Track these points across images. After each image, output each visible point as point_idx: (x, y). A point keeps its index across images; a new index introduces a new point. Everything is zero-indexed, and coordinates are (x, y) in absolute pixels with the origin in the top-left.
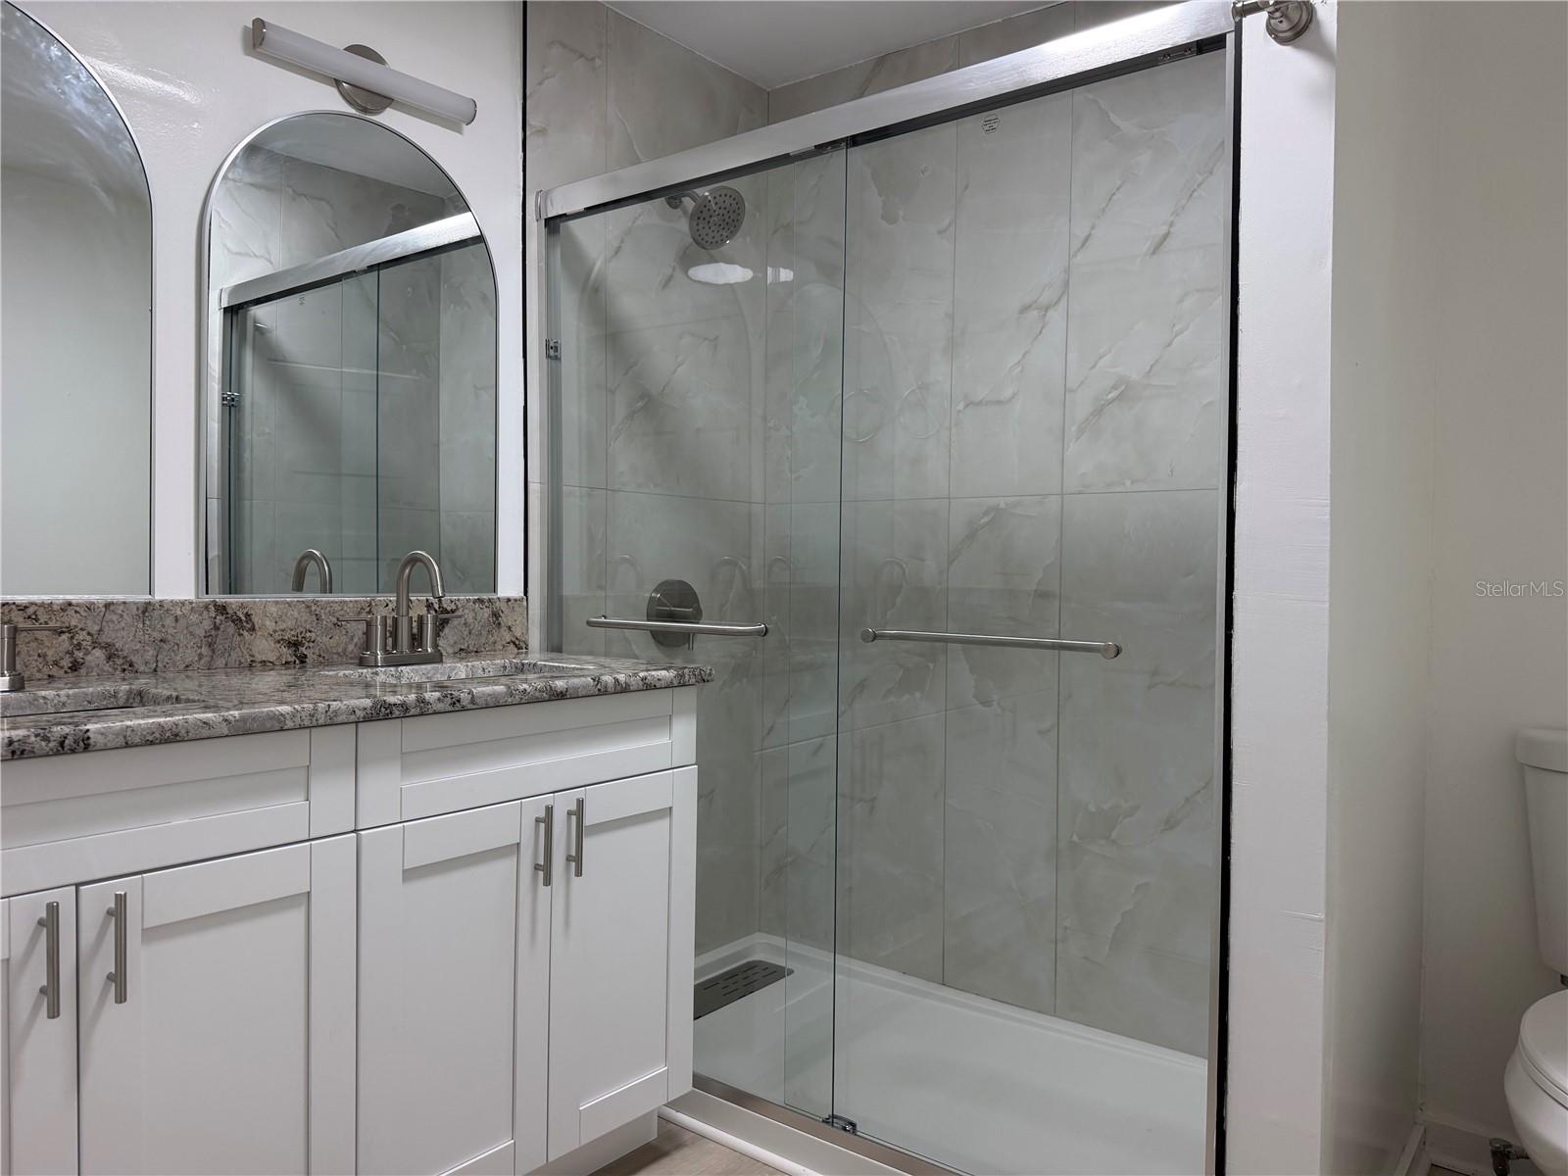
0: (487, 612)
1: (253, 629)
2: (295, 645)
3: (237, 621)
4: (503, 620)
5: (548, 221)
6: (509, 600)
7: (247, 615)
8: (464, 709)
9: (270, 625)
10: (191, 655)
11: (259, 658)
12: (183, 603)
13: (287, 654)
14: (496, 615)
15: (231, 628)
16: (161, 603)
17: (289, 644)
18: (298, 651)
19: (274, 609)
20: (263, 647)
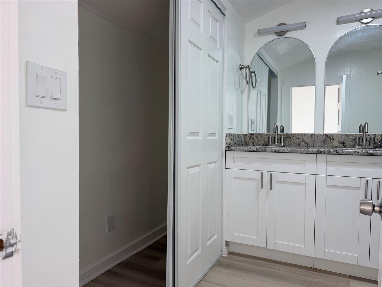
1: (333, 140)
2: (343, 143)
8: (340, 154)
9: (338, 139)
10: (320, 144)
11: (334, 145)
12: (319, 134)
13: (341, 145)
15: (329, 139)
17: (342, 143)
18: (344, 145)
19: (338, 136)
20: (336, 143)
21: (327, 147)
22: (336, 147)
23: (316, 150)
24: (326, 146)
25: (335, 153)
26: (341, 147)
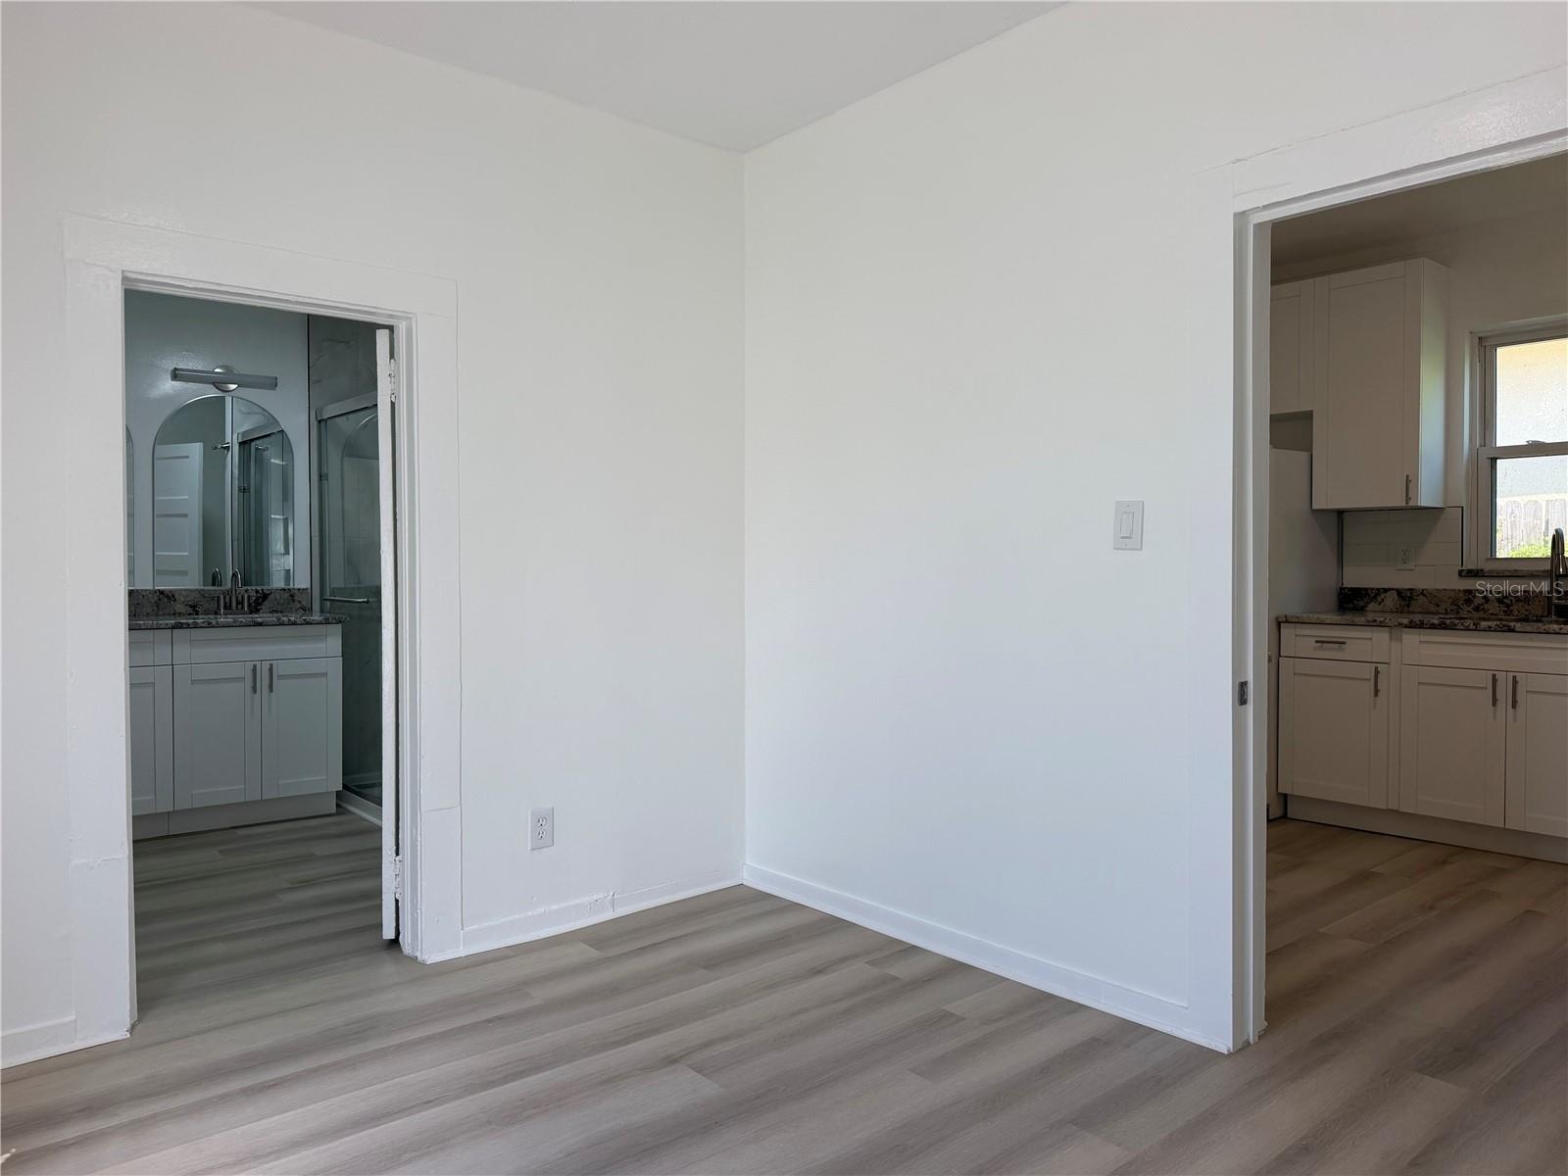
0: (287, 595)
1: (175, 600)
2: (193, 607)
3: (168, 597)
4: (296, 598)
5: (320, 422)
6: (299, 589)
7: (173, 595)
9: (183, 599)
10: (149, 610)
11: (178, 611)
12: (146, 590)
13: (190, 610)
14: (292, 596)
15: (166, 600)
16: (137, 590)
17: (191, 606)
18: (194, 609)
19: (184, 593)
20: (180, 608)
21: (164, 614)
22: (180, 613)
23: (173, 622)
24: (161, 613)
25: (206, 625)
26: (190, 614)
